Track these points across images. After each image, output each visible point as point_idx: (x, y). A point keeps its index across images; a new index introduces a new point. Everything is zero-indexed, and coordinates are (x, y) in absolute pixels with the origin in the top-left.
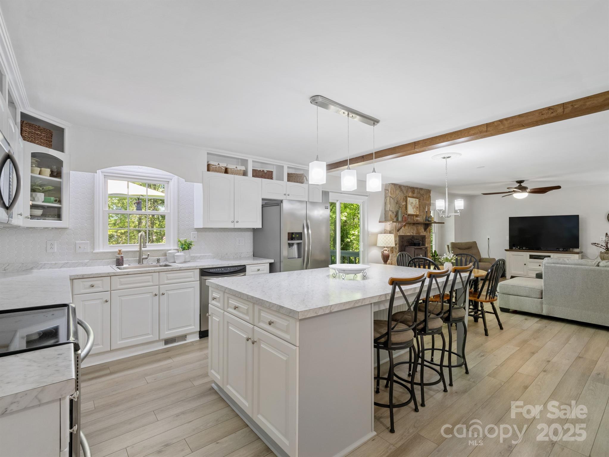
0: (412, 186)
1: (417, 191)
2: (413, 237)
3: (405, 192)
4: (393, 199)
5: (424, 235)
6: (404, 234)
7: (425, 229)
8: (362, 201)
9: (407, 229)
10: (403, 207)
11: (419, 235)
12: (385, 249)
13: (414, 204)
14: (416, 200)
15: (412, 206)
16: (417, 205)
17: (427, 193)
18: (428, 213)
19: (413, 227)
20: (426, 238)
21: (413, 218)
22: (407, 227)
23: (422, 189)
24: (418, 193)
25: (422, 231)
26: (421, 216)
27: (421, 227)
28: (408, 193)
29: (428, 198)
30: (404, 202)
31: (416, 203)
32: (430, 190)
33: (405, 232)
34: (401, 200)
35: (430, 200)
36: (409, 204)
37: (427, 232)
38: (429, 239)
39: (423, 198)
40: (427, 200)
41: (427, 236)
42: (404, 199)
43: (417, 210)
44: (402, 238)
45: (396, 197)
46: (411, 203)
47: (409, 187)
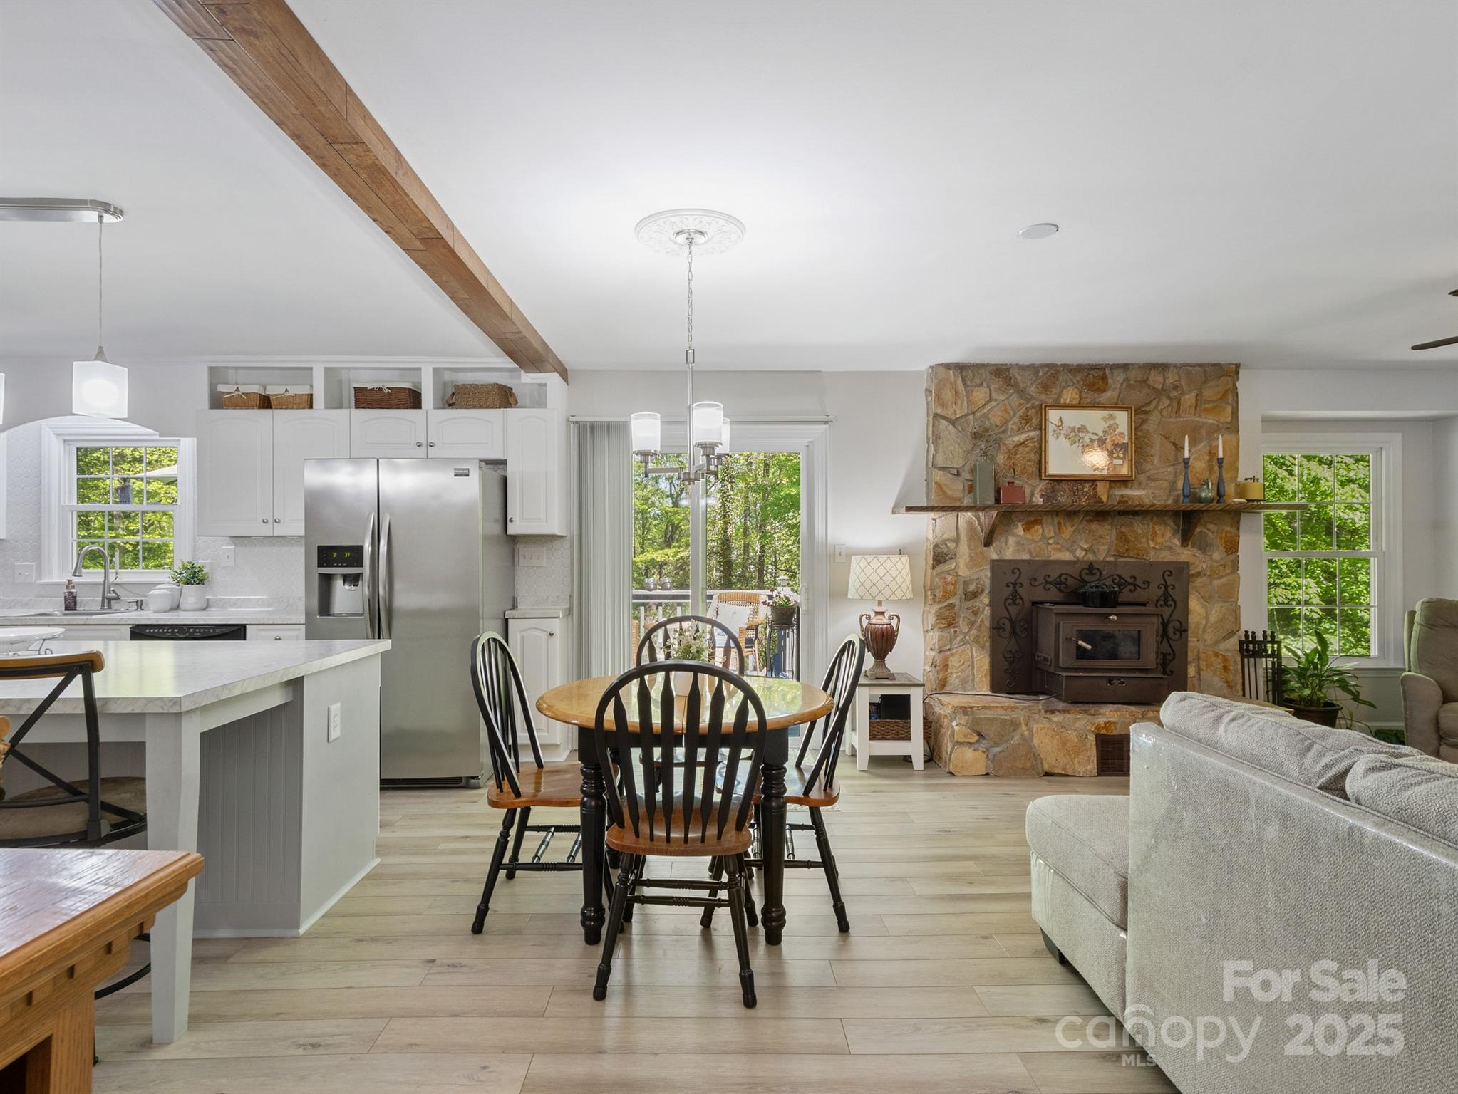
1: (1127, 379)
2: (1091, 568)
3: (1032, 390)
4: (953, 422)
5: (1183, 558)
6: (1031, 554)
7: (1186, 536)
8: (805, 441)
9: (1052, 534)
10: (1021, 449)
11: (1134, 560)
12: (880, 609)
13: (1096, 434)
14: (1111, 417)
15: (1077, 444)
16: (1122, 434)
17: (1205, 382)
18: (1204, 465)
19: (1094, 526)
20: (1198, 574)
21: (1094, 489)
22: (1051, 527)
23: (1163, 364)
24: (1129, 386)
25: (1156, 543)
26: (1154, 480)
27: (1157, 528)
28: (1055, 391)
29: (1212, 401)
30: (1021, 430)
31: (1113, 428)
32: (1230, 364)
33: (1038, 549)
34: (1007, 422)
35: (1229, 409)
36: (1062, 437)
37: (1200, 549)
38: (1222, 577)
39: (1175, 404)
40: (1206, 410)
41: (1205, 566)
42: (1021, 417)
43: (1121, 456)
44: (1013, 573)
45: (974, 413)
46: (1073, 430)
47: (1065, 366)
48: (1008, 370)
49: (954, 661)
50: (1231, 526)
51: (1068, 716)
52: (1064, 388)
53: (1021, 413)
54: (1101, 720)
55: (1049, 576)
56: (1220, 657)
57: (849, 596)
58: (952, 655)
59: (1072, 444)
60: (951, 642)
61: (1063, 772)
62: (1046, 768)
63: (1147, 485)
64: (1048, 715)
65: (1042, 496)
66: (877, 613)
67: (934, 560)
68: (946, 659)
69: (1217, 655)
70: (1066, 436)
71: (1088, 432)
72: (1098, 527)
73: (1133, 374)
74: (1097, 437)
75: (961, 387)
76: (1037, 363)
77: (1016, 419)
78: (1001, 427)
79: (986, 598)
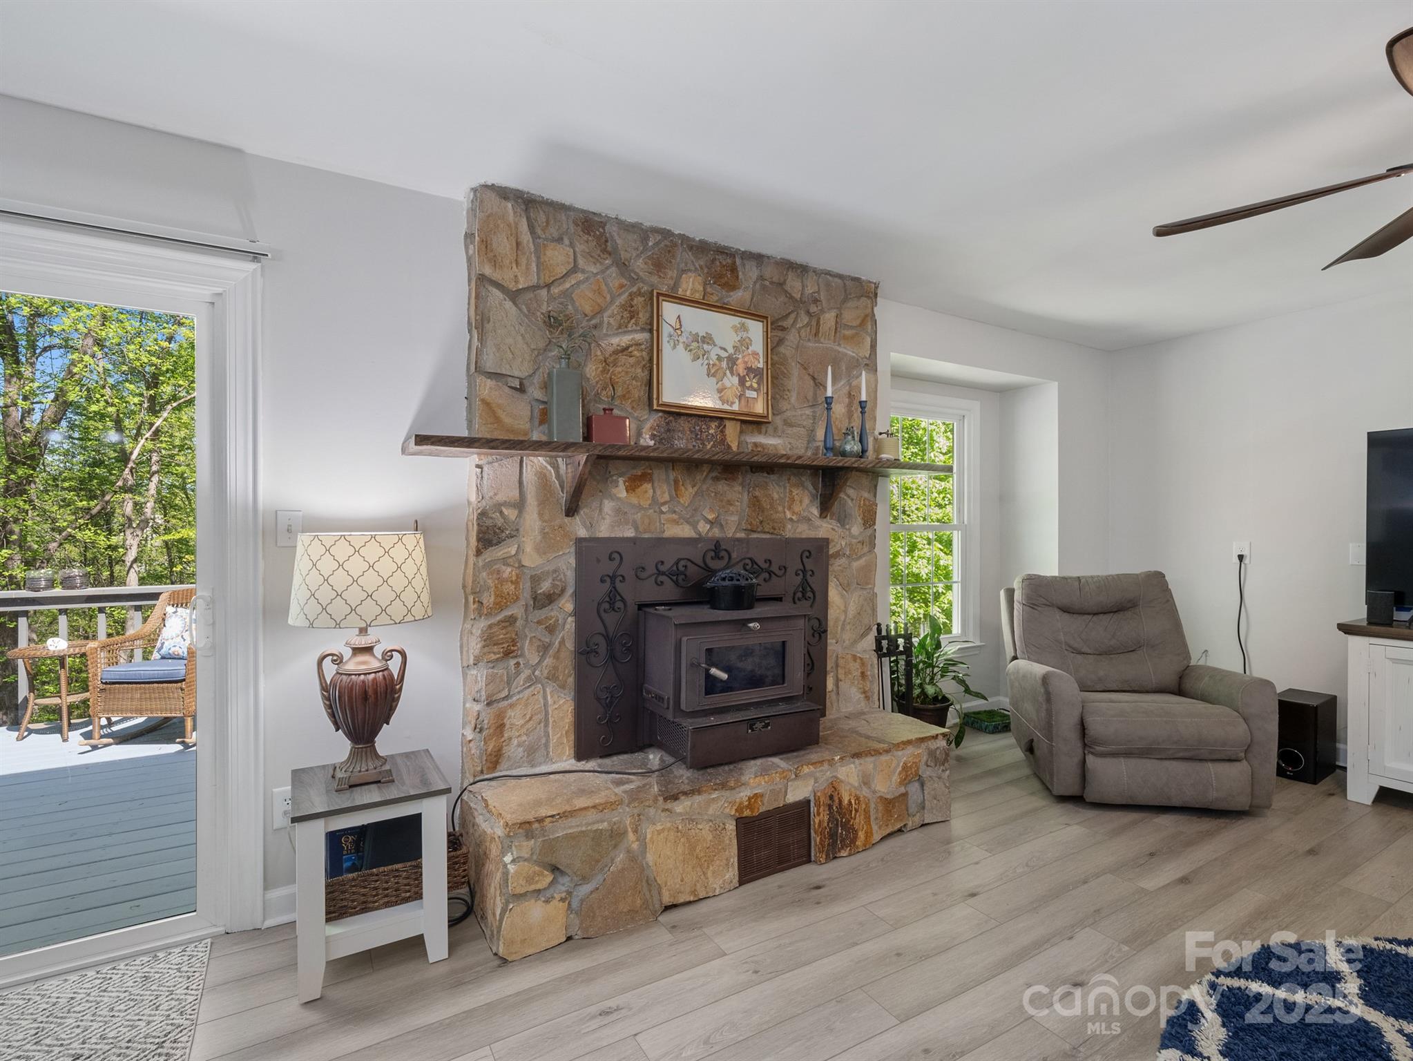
0: (711, 238)
1: (761, 278)
2: (717, 548)
3: (639, 265)
4: (514, 296)
5: (821, 534)
6: (636, 529)
7: (826, 504)
9: (666, 497)
10: (623, 359)
11: (768, 536)
12: (363, 641)
13: (725, 350)
14: (744, 328)
15: (700, 361)
16: (755, 354)
17: (845, 301)
18: (843, 410)
19: (722, 486)
20: (837, 555)
21: (722, 432)
22: (665, 487)
23: (801, 266)
24: (764, 288)
25: (794, 513)
26: (791, 425)
27: (795, 492)
28: (672, 273)
29: (851, 327)
30: (622, 328)
31: (745, 343)
32: (870, 282)
33: (646, 521)
34: (600, 311)
35: (868, 340)
36: (681, 347)
37: (839, 521)
38: (860, 557)
39: (814, 323)
40: (845, 338)
41: (843, 543)
42: (623, 307)
43: (755, 385)
44: (611, 559)
45: (548, 286)
46: (695, 338)
47: (683, 238)
48: (602, 224)
49: (515, 718)
50: (869, 492)
51: (698, 799)
52: (684, 271)
53: (622, 299)
54: (744, 794)
55: (662, 563)
56: (858, 661)
57: (290, 622)
58: (511, 706)
59: (694, 360)
60: (509, 683)
61: (692, 899)
62: (667, 900)
63: (783, 432)
64: (669, 805)
65: (653, 437)
66: (357, 651)
67: (479, 540)
68: (500, 715)
69: (855, 658)
70: (687, 346)
71: (715, 345)
72: (726, 488)
73: (769, 271)
74: (726, 355)
75: (526, 237)
76: (647, 224)
77: (614, 309)
78: (593, 317)
79: (568, 604)
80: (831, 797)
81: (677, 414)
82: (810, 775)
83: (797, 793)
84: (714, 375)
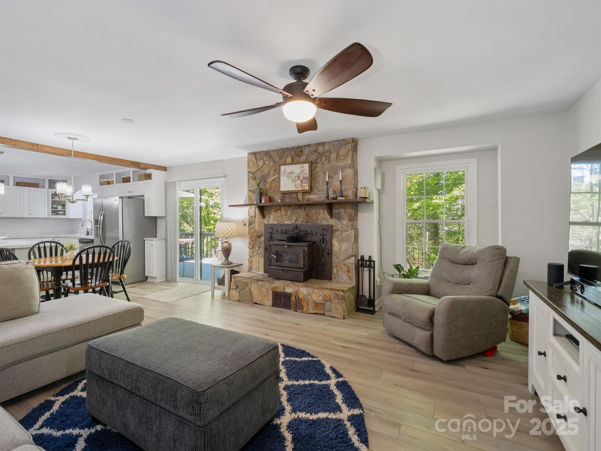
0: (294, 146)
1: (310, 151)
2: (296, 227)
3: (277, 159)
4: (253, 174)
5: (331, 223)
6: (278, 221)
8: (221, 184)
9: (284, 214)
10: (274, 182)
11: (312, 224)
14: (303, 167)
15: (290, 179)
16: (306, 173)
17: (340, 148)
18: (339, 183)
19: (298, 210)
20: (337, 230)
21: (297, 196)
22: (284, 211)
23: (323, 142)
24: (311, 153)
25: (321, 217)
26: (320, 191)
27: (321, 211)
28: (284, 158)
29: (343, 156)
30: (274, 175)
31: (303, 171)
32: (349, 138)
33: (280, 220)
34: (269, 172)
35: (350, 158)
36: (285, 176)
37: (338, 219)
38: (346, 231)
39: (328, 158)
40: (341, 160)
41: (339, 227)
42: (274, 170)
43: (306, 182)
44: (271, 228)
45: (259, 170)
46: (289, 173)
47: (287, 148)
48: (269, 152)
49: (254, 261)
50: (351, 209)
51: (263, 282)
52: (287, 157)
53: (274, 168)
54: (274, 285)
55: (282, 230)
56: (346, 266)
58: (254, 258)
59: (288, 179)
60: (253, 253)
61: (260, 303)
62: (255, 301)
63: (316, 193)
64: (257, 282)
65: (280, 199)
66: (225, 242)
67: (249, 224)
68: (252, 260)
69: (344, 265)
70: (287, 176)
71: (294, 173)
72: (299, 211)
73: (312, 148)
74: (297, 175)
75: (255, 161)
76: (278, 149)
77: (272, 171)
78: (267, 174)
79: (263, 238)
80: (296, 294)
81: (285, 193)
82: (292, 287)
83: (288, 290)
84: (293, 182)
